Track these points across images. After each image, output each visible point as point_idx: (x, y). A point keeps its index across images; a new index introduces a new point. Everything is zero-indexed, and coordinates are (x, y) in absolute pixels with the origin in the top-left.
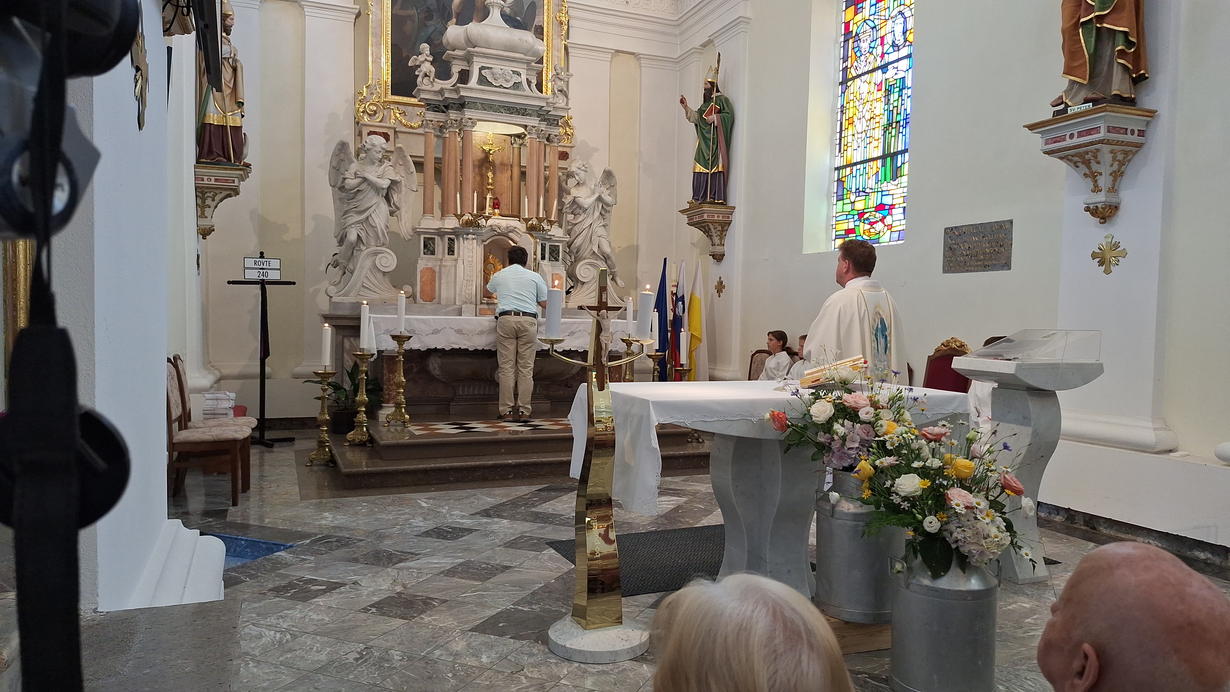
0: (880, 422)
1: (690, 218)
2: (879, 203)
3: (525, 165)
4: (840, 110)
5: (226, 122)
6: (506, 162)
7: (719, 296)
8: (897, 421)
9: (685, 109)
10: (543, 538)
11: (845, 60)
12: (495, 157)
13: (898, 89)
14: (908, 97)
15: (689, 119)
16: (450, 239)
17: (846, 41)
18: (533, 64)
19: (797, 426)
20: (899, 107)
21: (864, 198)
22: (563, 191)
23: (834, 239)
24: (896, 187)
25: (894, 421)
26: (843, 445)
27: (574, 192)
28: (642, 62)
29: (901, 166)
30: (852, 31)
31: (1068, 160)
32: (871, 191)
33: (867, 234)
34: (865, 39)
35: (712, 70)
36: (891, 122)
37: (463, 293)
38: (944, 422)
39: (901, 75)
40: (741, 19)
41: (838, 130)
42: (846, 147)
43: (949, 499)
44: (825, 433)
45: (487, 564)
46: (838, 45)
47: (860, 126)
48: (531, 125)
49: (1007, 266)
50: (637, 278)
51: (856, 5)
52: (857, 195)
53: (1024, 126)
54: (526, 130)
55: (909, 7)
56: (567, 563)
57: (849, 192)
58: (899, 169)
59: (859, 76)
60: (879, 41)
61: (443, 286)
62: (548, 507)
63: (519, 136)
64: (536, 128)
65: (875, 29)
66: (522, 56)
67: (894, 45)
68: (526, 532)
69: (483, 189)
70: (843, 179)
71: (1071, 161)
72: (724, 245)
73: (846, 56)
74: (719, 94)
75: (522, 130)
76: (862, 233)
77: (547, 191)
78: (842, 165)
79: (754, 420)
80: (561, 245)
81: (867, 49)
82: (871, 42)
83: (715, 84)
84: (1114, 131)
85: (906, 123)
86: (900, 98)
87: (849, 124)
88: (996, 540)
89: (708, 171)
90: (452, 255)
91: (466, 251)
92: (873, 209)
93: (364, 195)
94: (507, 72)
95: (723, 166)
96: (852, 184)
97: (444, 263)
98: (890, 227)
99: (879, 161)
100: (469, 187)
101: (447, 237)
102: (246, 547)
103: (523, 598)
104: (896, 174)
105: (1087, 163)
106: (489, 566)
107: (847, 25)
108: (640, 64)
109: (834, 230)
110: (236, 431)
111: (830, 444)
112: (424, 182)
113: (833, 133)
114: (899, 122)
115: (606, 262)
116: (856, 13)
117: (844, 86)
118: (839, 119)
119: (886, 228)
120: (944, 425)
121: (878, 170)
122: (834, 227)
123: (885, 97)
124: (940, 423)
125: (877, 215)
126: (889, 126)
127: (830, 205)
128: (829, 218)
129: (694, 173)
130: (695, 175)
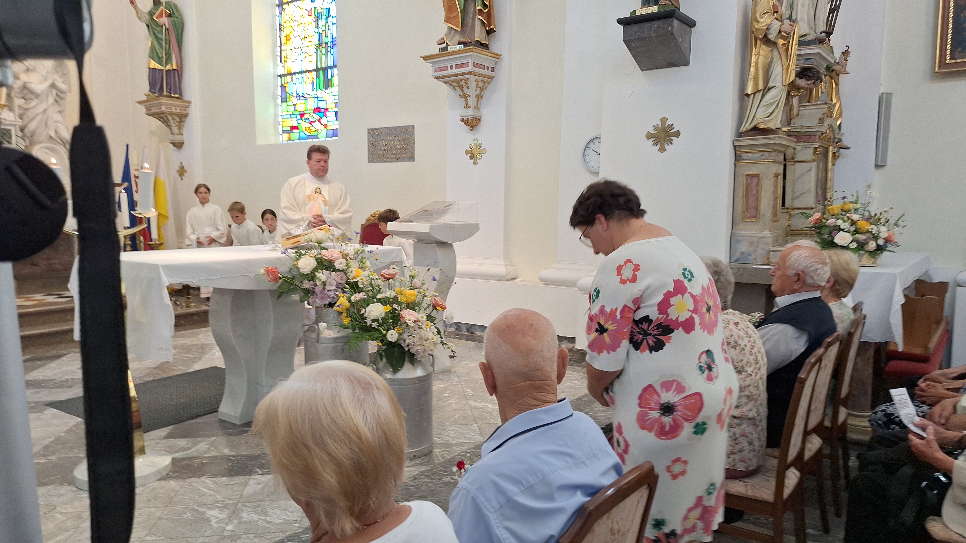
0: (350, 269)
1: (148, 108)
2: (316, 107)
4: (278, 28)
7: (181, 179)
8: (361, 268)
9: (135, 9)
13: (324, 17)
14: (333, 24)
15: (140, 19)
19: (286, 277)
20: (327, 31)
21: (303, 101)
23: (281, 133)
24: (328, 95)
25: (359, 268)
26: (324, 288)
29: (331, 79)
31: (449, 84)
33: (308, 131)
36: (321, 43)
38: (394, 266)
39: (326, 6)
41: (278, 44)
42: (285, 58)
43: (403, 317)
44: (309, 281)
47: (296, 42)
49: (412, 158)
52: (298, 99)
53: (421, 57)
57: (291, 96)
58: (329, 81)
59: (292, 2)
70: (286, 85)
71: (451, 85)
72: (182, 135)
76: (304, 129)
78: (283, 73)
84: (477, 66)
85: (333, 45)
86: (327, 24)
87: (287, 40)
88: (433, 340)
89: (162, 68)
92: (312, 111)
95: (177, 65)
96: (292, 89)
98: (326, 126)
99: (313, 73)
104: (327, 84)
105: (461, 88)
109: (281, 127)
111: (314, 288)
113: (274, 46)
114: (327, 43)
117: (281, 8)
118: (278, 35)
119: (323, 126)
120: (394, 268)
121: (313, 80)
122: (281, 123)
123: (314, 22)
124: (392, 267)
125: (315, 115)
126: (320, 46)
127: (276, 105)
128: (276, 116)
129: (149, 68)
130: (151, 70)
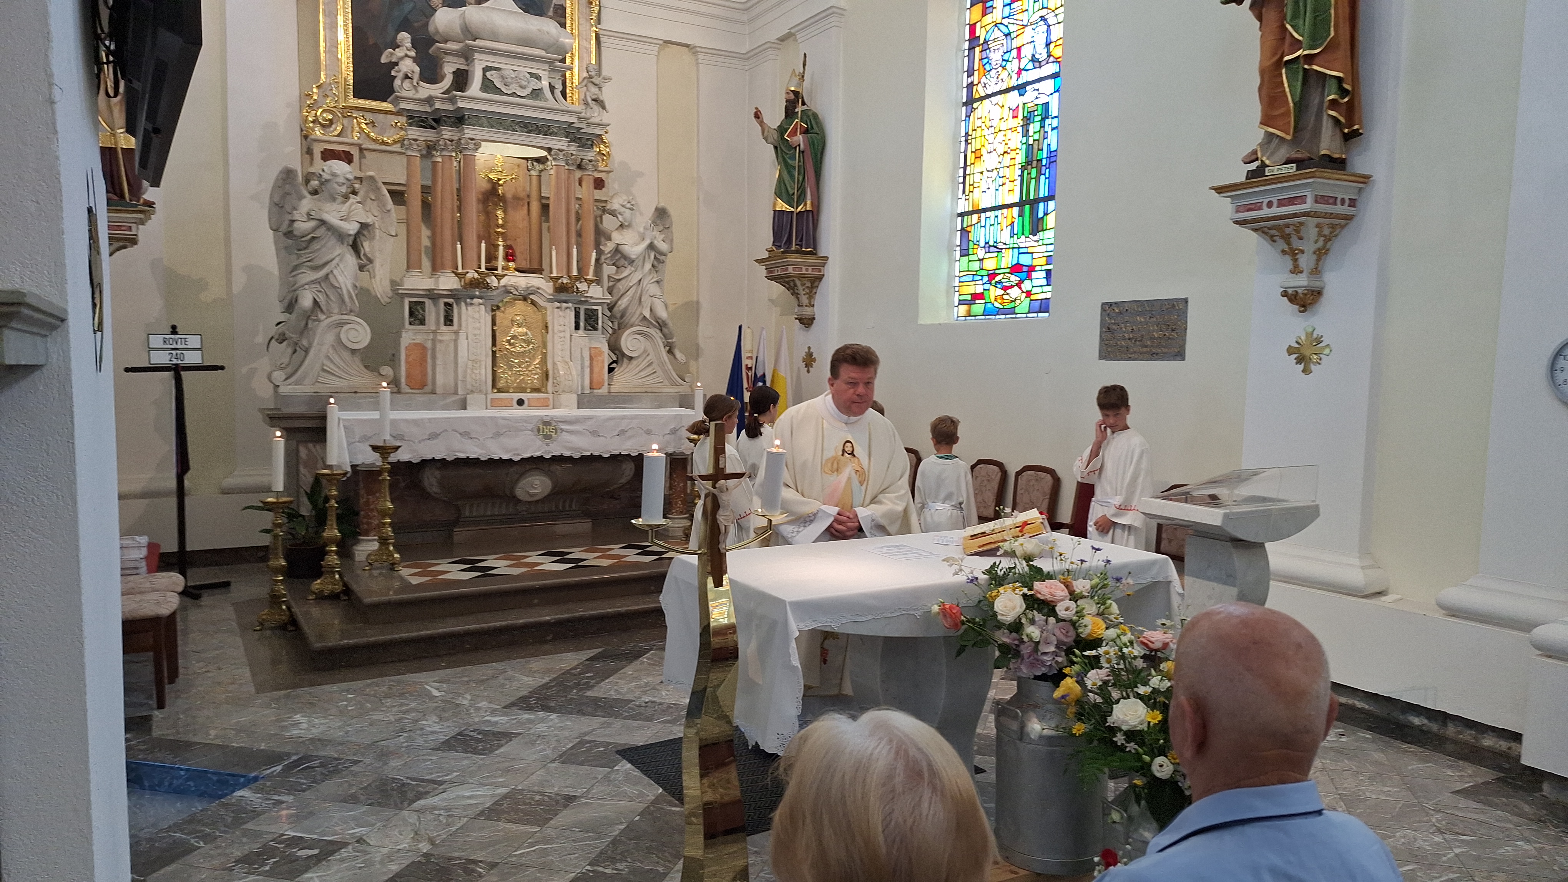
0: (1084, 621)
1: (769, 269)
2: (1015, 262)
3: (547, 195)
4: (963, 139)
5: (116, 143)
6: (522, 194)
7: (808, 372)
8: (1100, 614)
9: (761, 126)
10: (610, 743)
11: (970, 73)
12: (506, 189)
13: (1038, 118)
14: (1053, 129)
15: (766, 139)
16: (446, 304)
17: (971, 49)
18: (557, 63)
19: (974, 623)
20: (1041, 142)
21: (996, 254)
22: (601, 235)
23: (956, 304)
24: (1036, 244)
25: (1098, 617)
26: (1036, 649)
27: (617, 237)
28: (700, 57)
29: (1043, 217)
30: (979, 37)
31: (1265, 234)
32: (1005, 247)
33: (999, 301)
34: (996, 48)
35: (796, 76)
36: (1030, 159)
37: (468, 379)
38: (1164, 621)
39: (1043, 99)
40: (834, 10)
41: (962, 165)
42: (972, 187)
44: (1011, 632)
45: (543, 794)
46: (961, 53)
47: (989, 161)
48: (557, 147)
49: (1180, 355)
50: (698, 346)
51: (984, 3)
52: (987, 251)
53: (1211, 188)
54: (549, 153)
55: (1053, 11)
56: (652, 785)
57: (976, 246)
58: (1040, 222)
59: (988, 96)
60: (1014, 53)
61: (439, 369)
62: (609, 689)
63: (538, 160)
64: (564, 152)
65: (1009, 37)
66: (542, 53)
67: (1034, 60)
68: (586, 734)
69: (489, 232)
70: (968, 229)
71: (1268, 235)
72: (813, 306)
73: (971, 69)
74: (805, 107)
75: (544, 153)
76: (993, 300)
77: (579, 234)
78: (967, 210)
79: (918, 613)
80: (599, 308)
81: (1000, 62)
82: (1005, 53)
83: (800, 95)
84: (1321, 201)
85: (1050, 163)
86: (1043, 129)
87: (976, 158)
89: (793, 210)
90: (450, 325)
91: (470, 320)
92: (1008, 270)
93: (323, 242)
94: (521, 74)
95: (812, 203)
96: (979, 235)
97: (439, 337)
98: (1029, 294)
99: (1014, 208)
100: (472, 232)
101: (442, 301)
102: (188, 779)
103: (601, 853)
104: (1037, 226)
105: (1287, 238)
106: (546, 798)
107: (973, 28)
108: (697, 60)
109: (957, 294)
110: (158, 603)
111: (1018, 646)
112: (407, 219)
113: (956, 167)
114: (1041, 160)
115: (661, 330)
116: (984, 14)
117: (969, 107)
118: (963, 149)
119: (1024, 295)
121: (1013, 220)
122: (957, 289)
123: (1022, 126)
124: (1160, 623)
125: (1013, 278)
126: (1028, 165)
127: (952, 262)
128: (951, 277)
129: (775, 211)
130: (776, 214)
